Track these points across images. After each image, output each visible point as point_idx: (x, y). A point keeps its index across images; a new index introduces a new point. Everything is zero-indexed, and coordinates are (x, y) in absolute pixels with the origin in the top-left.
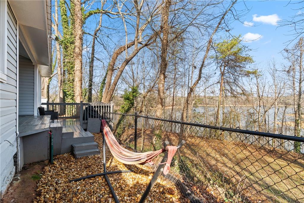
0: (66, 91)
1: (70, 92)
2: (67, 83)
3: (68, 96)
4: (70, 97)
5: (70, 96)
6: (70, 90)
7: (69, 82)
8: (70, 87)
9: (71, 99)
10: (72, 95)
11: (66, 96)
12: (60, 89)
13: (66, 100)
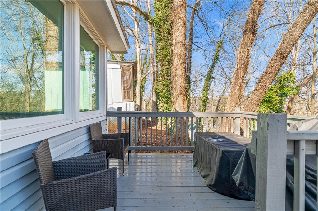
0: (159, 91)
1: (164, 92)
2: (160, 80)
3: (160, 98)
4: (164, 100)
5: (163, 97)
6: (164, 89)
7: (162, 78)
8: (164, 85)
9: (164, 103)
10: (166, 97)
11: (159, 98)
12: (153, 91)
13: (158, 104)
